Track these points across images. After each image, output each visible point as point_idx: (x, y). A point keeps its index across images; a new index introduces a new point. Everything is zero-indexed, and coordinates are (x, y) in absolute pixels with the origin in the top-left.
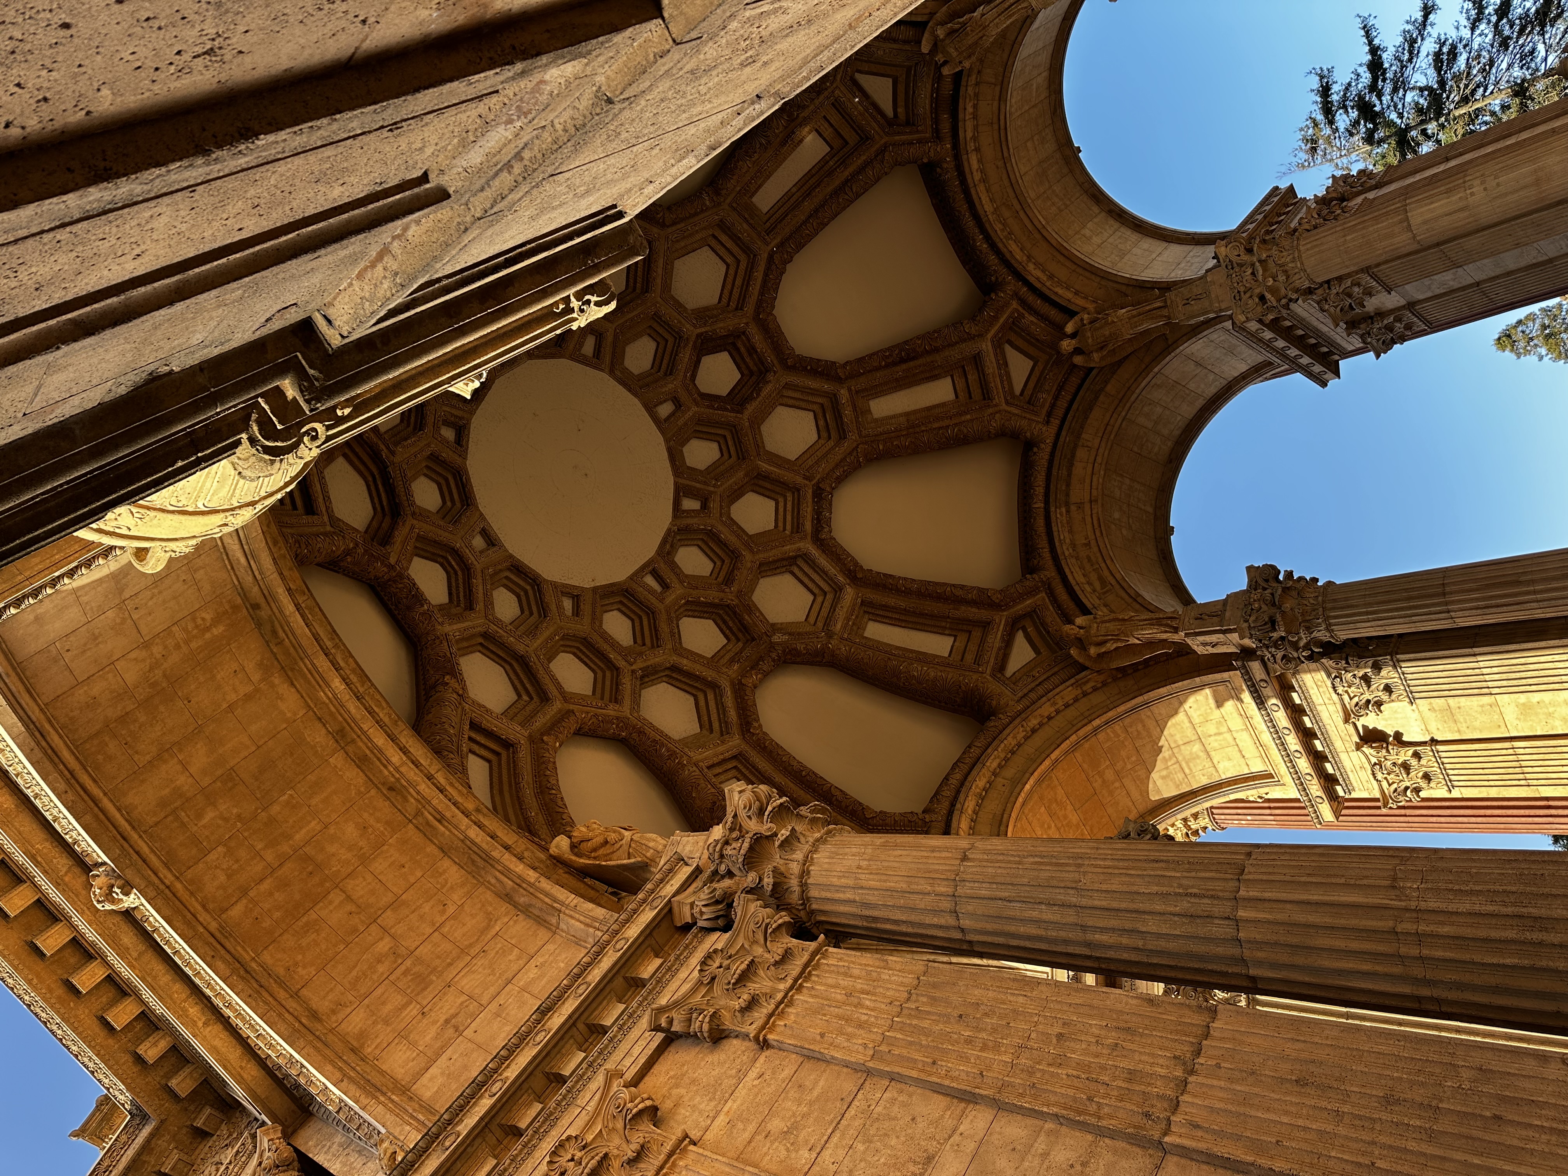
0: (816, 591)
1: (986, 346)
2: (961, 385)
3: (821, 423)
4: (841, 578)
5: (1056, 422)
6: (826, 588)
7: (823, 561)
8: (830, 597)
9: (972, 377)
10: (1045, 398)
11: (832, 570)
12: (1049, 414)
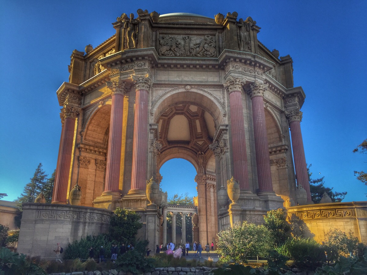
0: (167, 112)
1: (204, 139)
2: (199, 134)
3: (195, 113)
4: (169, 117)
5: (191, 148)
6: (167, 114)
7: (172, 114)
8: (166, 115)
9: (200, 136)
10: (195, 147)
11: (170, 116)
12: (192, 147)
